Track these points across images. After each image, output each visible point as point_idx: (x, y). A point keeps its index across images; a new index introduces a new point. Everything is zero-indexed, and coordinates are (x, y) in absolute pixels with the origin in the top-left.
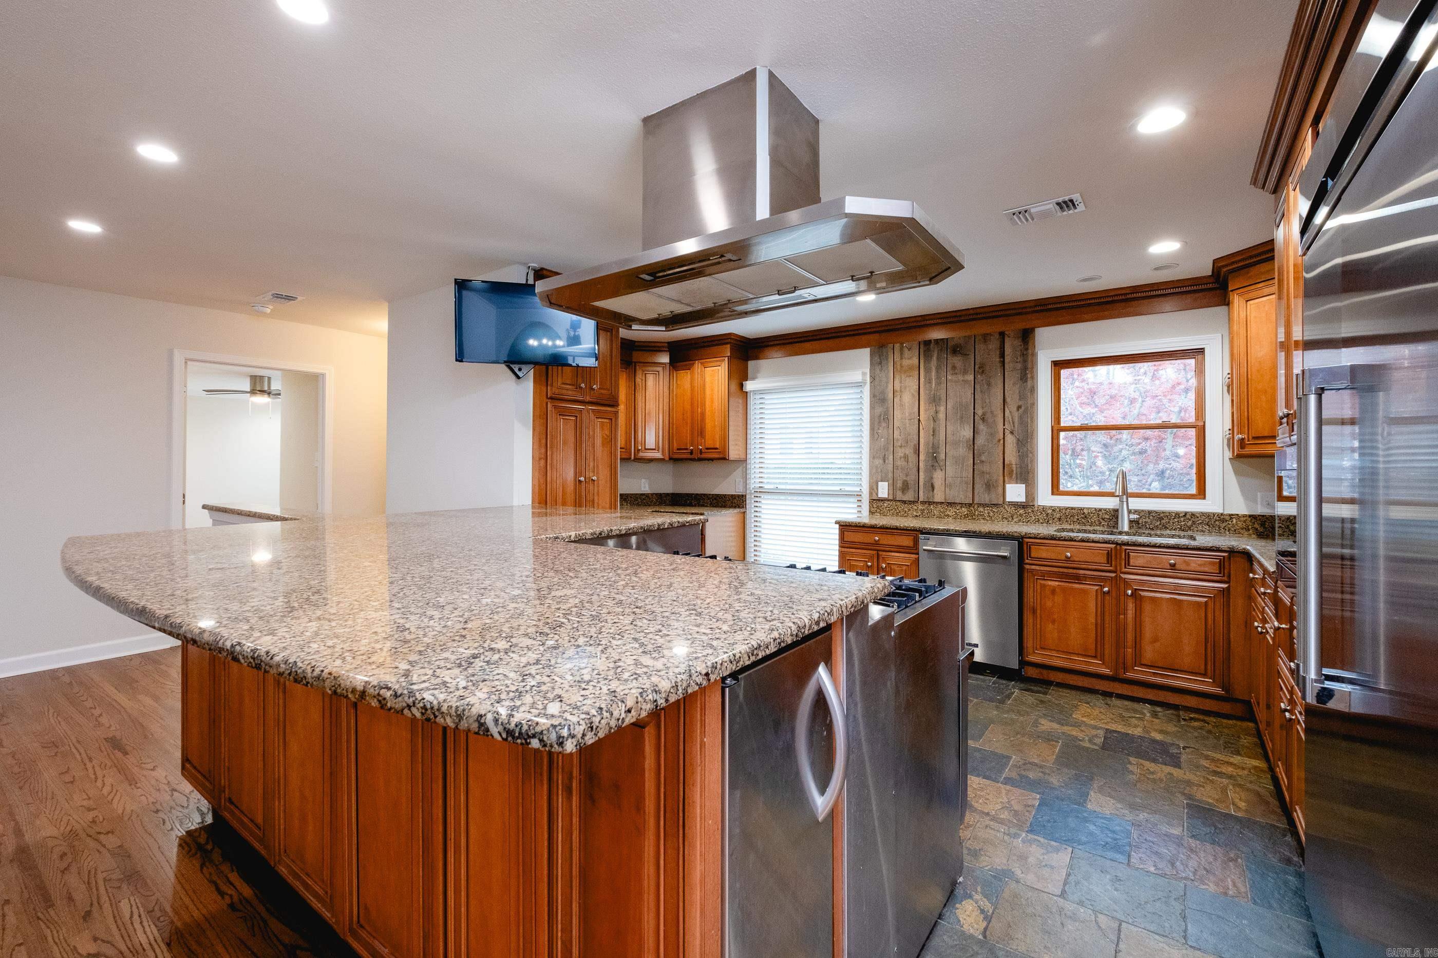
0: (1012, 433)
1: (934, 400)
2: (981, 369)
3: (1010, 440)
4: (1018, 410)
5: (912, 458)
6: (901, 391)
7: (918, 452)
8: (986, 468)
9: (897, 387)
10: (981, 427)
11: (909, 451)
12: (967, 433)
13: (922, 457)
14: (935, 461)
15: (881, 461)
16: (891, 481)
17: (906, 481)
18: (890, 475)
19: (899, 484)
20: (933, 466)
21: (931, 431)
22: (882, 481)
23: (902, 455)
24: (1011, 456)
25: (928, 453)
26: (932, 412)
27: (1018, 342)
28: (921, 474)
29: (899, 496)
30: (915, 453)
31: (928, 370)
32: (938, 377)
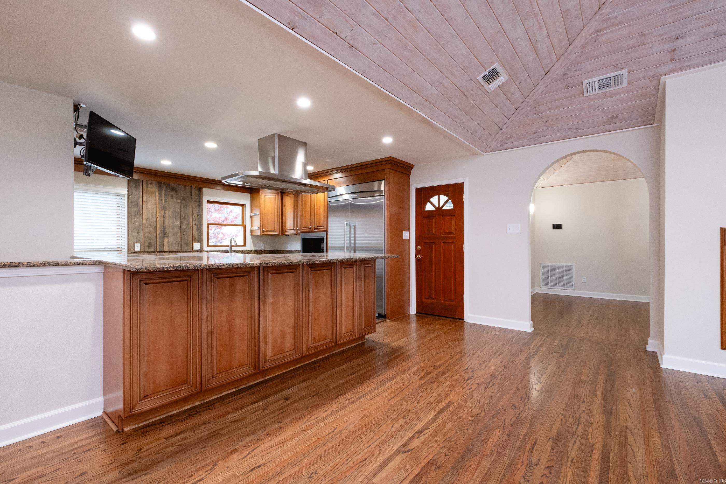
0: (195, 224)
1: (164, 208)
2: (183, 199)
3: (195, 227)
4: (197, 216)
5: (153, 233)
6: (147, 202)
7: (156, 230)
8: (186, 237)
9: (145, 199)
10: (184, 221)
11: (152, 229)
12: (178, 223)
13: (158, 232)
14: (164, 233)
15: (136, 234)
16: (142, 243)
17: (150, 243)
18: (142, 240)
19: (146, 244)
20: (163, 236)
21: (163, 221)
22: (137, 243)
23: (148, 231)
24: (195, 233)
25: (161, 231)
26: (163, 213)
27: (197, 191)
28: (158, 239)
29: (147, 249)
30: (155, 230)
31: (160, 195)
32: (165, 199)
